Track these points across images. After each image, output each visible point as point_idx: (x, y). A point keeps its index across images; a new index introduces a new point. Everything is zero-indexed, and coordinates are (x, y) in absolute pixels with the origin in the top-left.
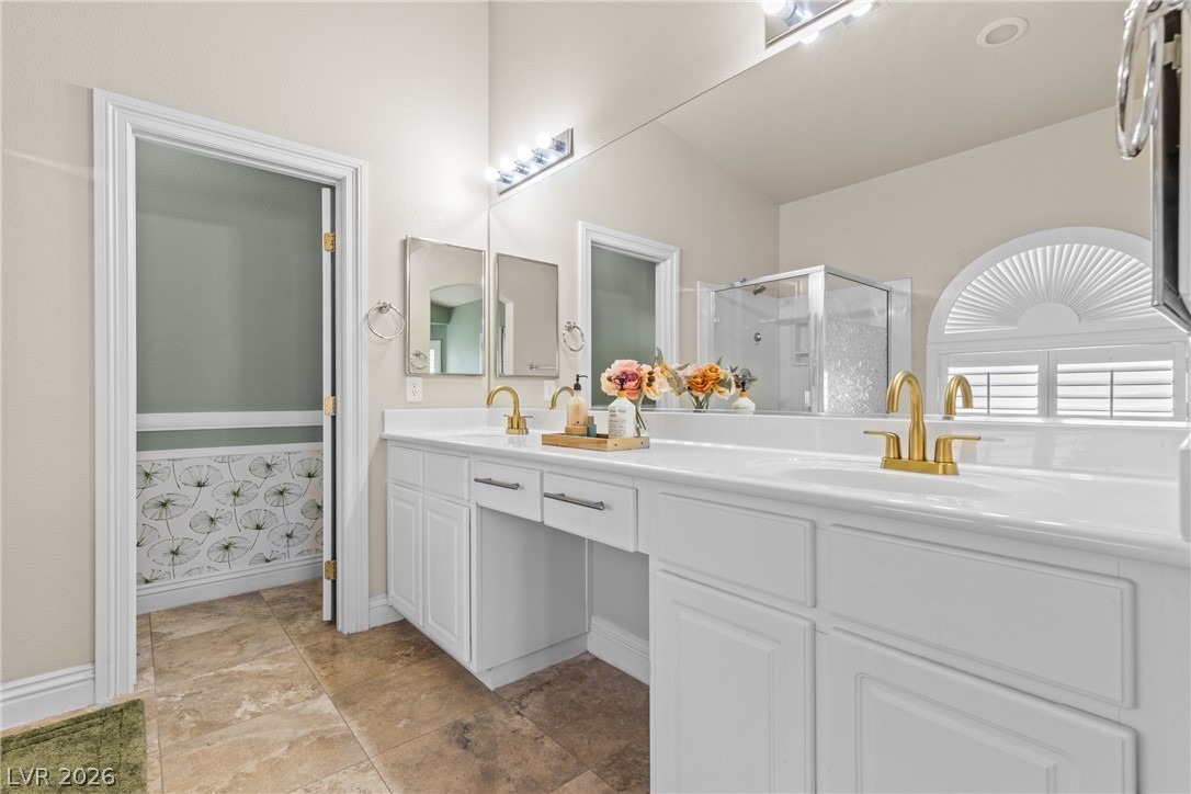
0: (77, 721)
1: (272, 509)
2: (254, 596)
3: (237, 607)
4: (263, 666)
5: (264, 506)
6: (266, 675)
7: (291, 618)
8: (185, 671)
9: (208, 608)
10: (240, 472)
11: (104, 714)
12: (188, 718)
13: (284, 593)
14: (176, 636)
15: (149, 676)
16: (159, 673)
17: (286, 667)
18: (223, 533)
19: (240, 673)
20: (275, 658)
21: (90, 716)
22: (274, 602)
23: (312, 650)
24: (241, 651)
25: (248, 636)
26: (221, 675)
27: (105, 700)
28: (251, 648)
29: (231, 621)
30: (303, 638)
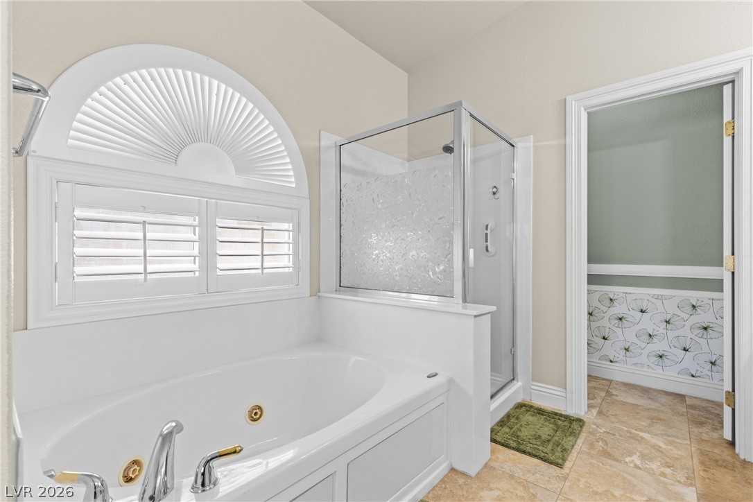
0: (556, 414)
1: (697, 339)
2: (681, 397)
3: (664, 399)
4: (660, 442)
5: (689, 334)
6: (658, 449)
7: (701, 424)
8: (613, 419)
9: (645, 391)
10: (671, 308)
11: (567, 417)
12: (600, 443)
13: (704, 404)
14: (618, 398)
15: (594, 412)
16: (600, 413)
17: (675, 452)
18: (659, 346)
19: (642, 438)
20: (671, 443)
21: (561, 415)
22: (693, 407)
23: (702, 453)
24: (651, 425)
25: (660, 419)
26: (630, 433)
27: (571, 412)
28: (658, 428)
29: (655, 405)
30: (701, 441)
